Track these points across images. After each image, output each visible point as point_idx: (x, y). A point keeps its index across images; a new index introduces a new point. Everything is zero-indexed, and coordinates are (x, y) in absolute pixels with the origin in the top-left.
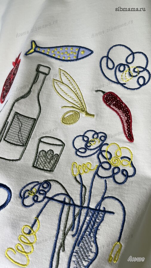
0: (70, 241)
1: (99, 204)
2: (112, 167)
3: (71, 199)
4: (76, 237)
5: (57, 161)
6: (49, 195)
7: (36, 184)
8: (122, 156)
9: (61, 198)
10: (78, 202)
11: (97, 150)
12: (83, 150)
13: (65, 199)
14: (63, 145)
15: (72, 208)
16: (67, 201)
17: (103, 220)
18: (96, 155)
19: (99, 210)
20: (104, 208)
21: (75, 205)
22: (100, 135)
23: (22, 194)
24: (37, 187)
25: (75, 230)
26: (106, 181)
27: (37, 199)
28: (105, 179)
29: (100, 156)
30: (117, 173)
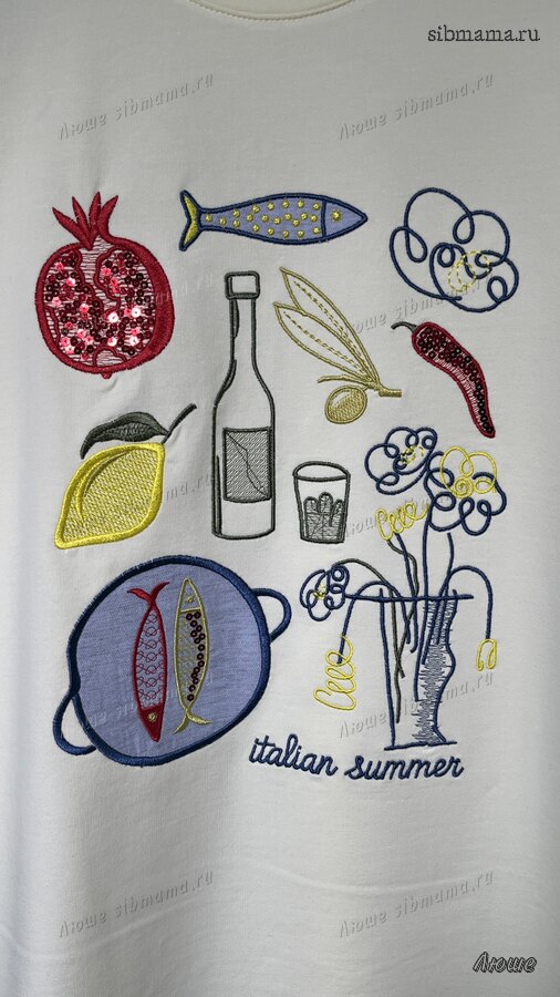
1: (446, 585)
2: (459, 501)
3: (392, 589)
4: (417, 651)
5: (344, 516)
6: (351, 589)
9: (373, 591)
10: (406, 592)
11: (421, 470)
12: (391, 479)
13: (381, 590)
14: (347, 476)
15: (398, 605)
16: (386, 593)
17: (455, 612)
18: (422, 480)
19: (447, 598)
20: (455, 591)
21: (403, 600)
22: (422, 435)
23: (304, 599)
24: (324, 582)
25: (413, 639)
26: (449, 535)
27: (332, 603)
28: (447, 532)
29: (431, 484)
30: (470, 512)
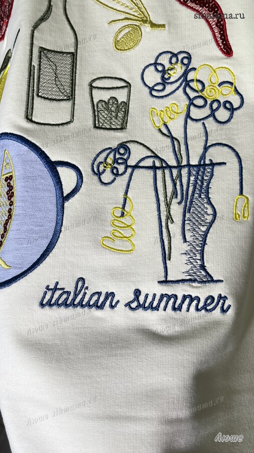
0: (177, 210)
1: (203, 157)
2: (209, 102)
3: (162, 160)
4: (183, 203)
5: (126, 113)
6: (131, 162)
7: (108, 151)
8: (220, 81)
9: (149, 162)
10: (173, 162)
12: (160, 87)
13: (154, 162)
14: (128, 85)
17: (212, 175)
18: (181, 89)
19: (205, 165)
20: (211, 160)
21: (170, 168)
22: (180, 57)
23: (96, 170)
25: (179, 197)
26: (204, 124)
27: (118, 171)
28: (202, 121)
29: (188, 90)
30: (217, 109)
